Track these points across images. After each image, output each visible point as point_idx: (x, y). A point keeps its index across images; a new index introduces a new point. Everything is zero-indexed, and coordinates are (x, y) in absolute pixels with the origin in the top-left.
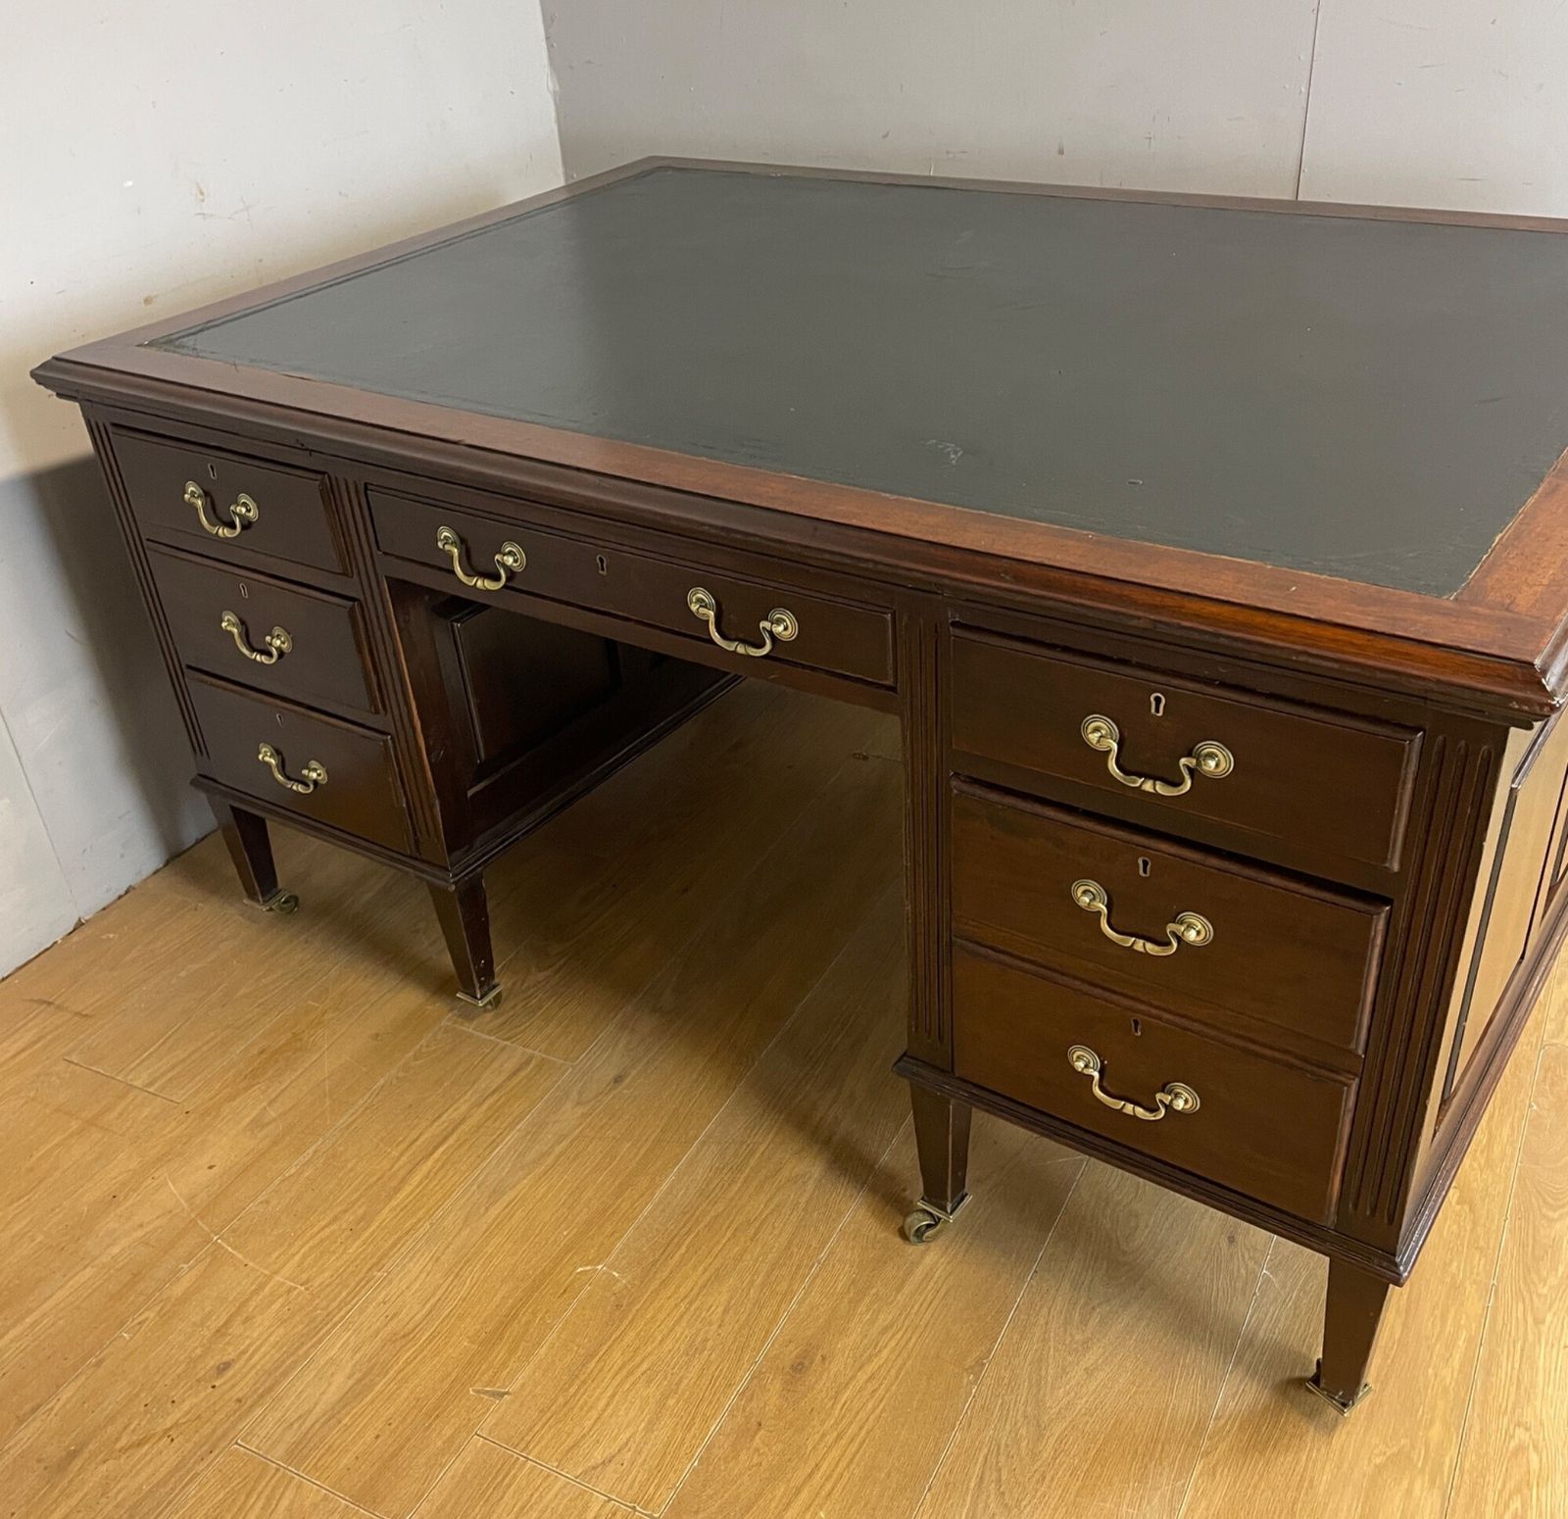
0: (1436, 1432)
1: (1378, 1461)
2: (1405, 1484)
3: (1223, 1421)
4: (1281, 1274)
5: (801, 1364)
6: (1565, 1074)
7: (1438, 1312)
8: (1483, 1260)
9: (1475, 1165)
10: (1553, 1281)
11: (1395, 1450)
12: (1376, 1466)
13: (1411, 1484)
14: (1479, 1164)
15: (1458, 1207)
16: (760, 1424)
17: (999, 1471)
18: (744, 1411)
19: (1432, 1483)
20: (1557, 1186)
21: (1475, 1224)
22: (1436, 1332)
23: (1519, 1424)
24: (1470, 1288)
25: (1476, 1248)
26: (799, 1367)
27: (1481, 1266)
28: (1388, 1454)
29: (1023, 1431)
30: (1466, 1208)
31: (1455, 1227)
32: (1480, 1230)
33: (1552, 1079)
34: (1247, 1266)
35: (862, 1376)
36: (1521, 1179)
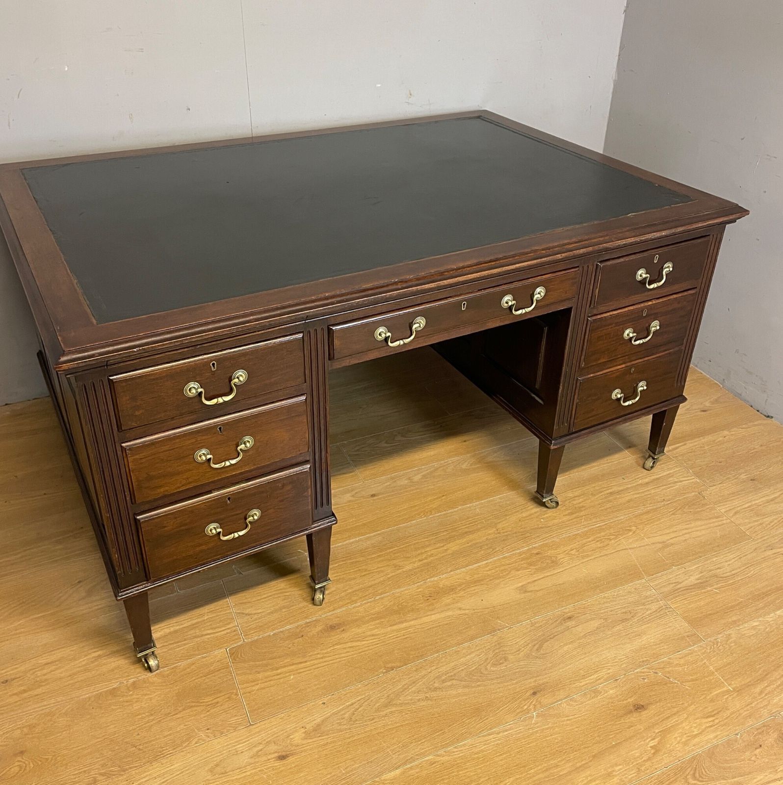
3: (456, 750)
4: (540, 719)
5: (335, 627)
7: (589, 778)
8: (635, 774)
9: (678, 739)
15: (650, 749)
16: (302, 636)
17: (361, 706)
18: (302, 629)
20: (708, 772)
21: (649, 759)
25: (637, 768)
26: (332, 628)
27: (631, 776)
29: (382, 700)
30: (653, 751)
32: (648, 764)
33: (763, 731)
34: (529, 706)
35: (349, 644)
36: (694, 758)
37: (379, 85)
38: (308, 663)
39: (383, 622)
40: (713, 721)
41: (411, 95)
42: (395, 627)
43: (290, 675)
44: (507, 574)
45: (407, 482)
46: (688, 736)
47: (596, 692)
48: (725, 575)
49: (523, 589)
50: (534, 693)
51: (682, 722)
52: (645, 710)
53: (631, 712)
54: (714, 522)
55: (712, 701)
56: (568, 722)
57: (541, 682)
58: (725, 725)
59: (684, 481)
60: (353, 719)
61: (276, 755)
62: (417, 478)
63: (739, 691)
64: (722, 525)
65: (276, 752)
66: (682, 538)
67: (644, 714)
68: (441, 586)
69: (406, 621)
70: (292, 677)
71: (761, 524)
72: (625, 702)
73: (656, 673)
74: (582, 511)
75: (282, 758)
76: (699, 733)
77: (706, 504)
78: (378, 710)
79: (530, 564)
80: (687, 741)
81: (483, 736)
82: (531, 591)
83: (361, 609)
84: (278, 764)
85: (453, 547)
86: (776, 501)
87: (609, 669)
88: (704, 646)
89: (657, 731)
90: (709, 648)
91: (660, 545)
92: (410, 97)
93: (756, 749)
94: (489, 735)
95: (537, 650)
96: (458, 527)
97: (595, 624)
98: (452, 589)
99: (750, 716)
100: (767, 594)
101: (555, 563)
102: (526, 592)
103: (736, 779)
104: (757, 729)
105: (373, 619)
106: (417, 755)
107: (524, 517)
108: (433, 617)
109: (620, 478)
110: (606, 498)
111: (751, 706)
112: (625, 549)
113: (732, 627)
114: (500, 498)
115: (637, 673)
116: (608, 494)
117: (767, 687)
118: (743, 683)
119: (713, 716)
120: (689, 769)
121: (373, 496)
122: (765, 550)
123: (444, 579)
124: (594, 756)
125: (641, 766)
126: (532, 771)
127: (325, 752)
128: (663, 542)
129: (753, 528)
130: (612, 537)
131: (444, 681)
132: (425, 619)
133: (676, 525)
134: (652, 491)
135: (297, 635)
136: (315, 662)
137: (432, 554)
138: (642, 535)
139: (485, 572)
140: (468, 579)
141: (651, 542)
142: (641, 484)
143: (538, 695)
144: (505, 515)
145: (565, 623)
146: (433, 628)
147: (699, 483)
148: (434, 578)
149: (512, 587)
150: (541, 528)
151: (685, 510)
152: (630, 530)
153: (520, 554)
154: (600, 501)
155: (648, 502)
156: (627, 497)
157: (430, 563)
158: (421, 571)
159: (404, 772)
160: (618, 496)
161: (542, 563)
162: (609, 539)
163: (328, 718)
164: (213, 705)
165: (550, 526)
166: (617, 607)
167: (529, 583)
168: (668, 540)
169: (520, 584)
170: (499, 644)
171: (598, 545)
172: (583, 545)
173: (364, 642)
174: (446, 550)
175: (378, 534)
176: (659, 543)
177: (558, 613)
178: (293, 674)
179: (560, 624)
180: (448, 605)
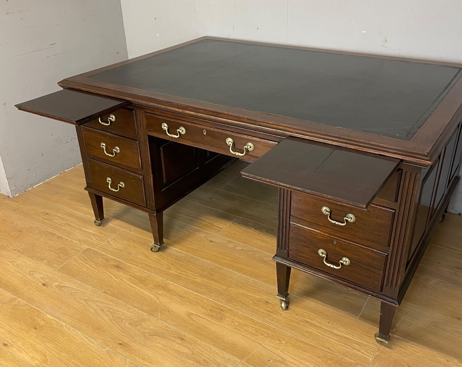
1: (48, 356)
4: (106, 352)
11: (48, 361)
12: (47, 356)
13: (39, 361)
26: (118, 267)
28: (48, 359)
29: (87, 298)
34: (111, 345)
35: (111, 276)
37: (364, 32)
38: (94, 270)
39: (132, 279)
42: (131, 284)
43: (85, 268)
44: (195, 305)
45: (233, 246)
49: (189, 315)
50: (120, 344)
56: (110, 363)
57: (129, 344)
60: (72, 294)
61: (44, 282)
62: (237, 248)
65: (45, 282)
68: (168, 286)
70: (84, 269)
74: (276, 314)
75: (44, 285)
78: (80, 299)
79: (211, 310)
81: (84, 336)
82: (191, 318)
83: (134, 270)
84: (40, 285)
85: (199, 280)
91: (280, 359)
92: (385, 43)
94: (86, 338)
95: (150, 335)
96: (215, 275)
97: (186, 351)
98: (169, 291)
101: (221, 319)
102: (189, 316)
105: (131, 276)
106: (63, 320)
107: (246, 295)
108: (146, 292)
109: (328, 321)
110: (300, 321)
112: (259, 344)
114: (253, 281)
116: (305, 320)
121: (211, 241)
123: (173, 285)
126: (73, 360)
127: (51, 294)
128: (285, 360)
130: (266, 335)
131: (109, 311)
132: (143, 291)
133: (308, 361)
134: (332, 340)
135: (107, 260)
136: (96, 271)
137: (188, 275)
138: (281, 348)
139: (190, 297)
140: (181, 293)
141: (278, 354)
142: (332, 332)
143: (120, 346)
144: (241, 288)
145: (177, 338)
146: (139, 295)
147: (368, 361)
148: (171, 283)
149: (188, 310)
150: (245, 304)
151: (329, 362)
152: (280, 341)
153: (215, 304)
154: (295, 319)
155: (318, 341)
156: (311, 329)
157: (181, 277)
158: (173, 276)
159: (52, 320)
160: (308, 326)
161: (216, 314)
162: (263, 335)
163: (69, 287)
164: (60, 257)
165: (248, 307)
166: (206, 356)
167: (196, 315)
168: (290, 362)
169: (192, 312)
170: (144, 320)
171: (253, 331)
172: (247, 325)
173: (116, 279)
174: (195, 278)
175: (186, 254)
176: (282, 358)
177: (183, 334)
178: (86, 269)
179: (175, 337)
180: (158, 294)
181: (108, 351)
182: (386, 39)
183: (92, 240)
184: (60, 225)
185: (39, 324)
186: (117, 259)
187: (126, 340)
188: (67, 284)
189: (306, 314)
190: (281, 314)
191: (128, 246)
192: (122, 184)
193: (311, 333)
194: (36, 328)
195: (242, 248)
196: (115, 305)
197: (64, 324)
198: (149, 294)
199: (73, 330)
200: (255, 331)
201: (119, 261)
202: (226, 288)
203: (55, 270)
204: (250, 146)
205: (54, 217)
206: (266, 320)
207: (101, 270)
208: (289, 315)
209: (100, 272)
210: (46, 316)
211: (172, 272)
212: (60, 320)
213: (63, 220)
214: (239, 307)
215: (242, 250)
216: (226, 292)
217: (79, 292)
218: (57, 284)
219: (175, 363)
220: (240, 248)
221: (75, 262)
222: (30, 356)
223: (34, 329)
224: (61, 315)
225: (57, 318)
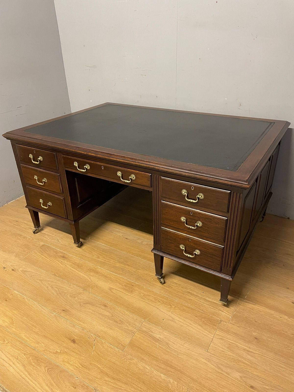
0: (14, 330)
1: (14, 320)
2: (8, 322)
4: (53, 316)
6: (85, 391)
8: (42, 350)
9: (65, 358)
10: (32, 361)
11: (14, 323)
12: (13, 319)
13: (8, 323)
14: (64, 359)
15: (56, 351)
19: (7, 326)
21: (51, 352)
22: (31, 336)
23: (8, 342)
24: (37, 345)
25: (45, 350)
26: (63, 257)
27: (41, 349)
29: (42, 279)
30: (55, 352)
31: (51, 348)
32: (48, 352)
33: (84, 387)
34: (57, 311)
35: (59, 263)
36: (58, 366)
37: (226, 99)
38: (48, 259)
39: (73, 265)
40: (80, 367)
41: (241, 105)
42: (72, 269)
44: (115, 282)
45: (140, 242)
46: (68, 361)
47: (74, 326)
48: (171, 347)
49: (111, 289)
50: (64, 310)
51: (73, 357)
52: (74, 343)
53: (70, 339)
54: (205, 332)
55: (91, 364)
56: (56, 324)
57: (70, 310)
58: (80, 372)
59: (224, 313)
60: (32, 276)
61: (13, 268)
63: (102, 372)
64: (206, 336)
65: (14, 268)
66: (182, 324)
67: (72, 344)
68: (97, 270)
69: (76, 269)
70: (40, 258)
71: (223, 351)
72: (74, 336)
73: (94, 341)
74: (169, 288)
75: (13, 270)
76: (71, 364)
77: (215, 326)
78: (37, 279)
79: (125, 286)
80: (65, 361)
81: (39, 305)
83: (75, 259)
84: (10, 270)
85: (118, 265)
86: (250, 353)
87: (87, 326)
88: (120, 352)
89: (65, 350)
90: (120, 354)
91: (171, 319)
92: (240, 106)
93: (73, 387)
94: (41, 306)
95: (84, 303)
96: (128, 262)
97: (107, 314)
98: (97, 273)
99: (90, 380)
100: (171, 367)
101: (132, 292)
102: (110, 290)
103: (54, 383)
104: (84, 385)
105: (72, 263)
106: (25, 294)
107: (149, 275)
108: (82, 274)
109: (203, 291)
110: (184, 292)
111: (96, 379)
112: (157, 308)
113: (139, 359)
115: (91, 335)
116: (188, 291)
117: (111, 382)
118: (107, 372)
119: (82, 366)
120: (51, 366)
121: (126, 239)
122: (204, 358)
123: (100, 269)
124: (44, 336)
125: (46, 351)
126: (31, 322)
127: (18, 276)
128: (174, 319)
129: (216, 349)
130: (162, 302)
131: (56, 288)
132: (80, 273)
133: (189, 320)
134: (205, 305)
135: (56, 252)
136: (49, 260)
137: (110, 262)
138: (172, 311)
139: (112, 277)
140: (105, 274)
141: (170, 315)
142: (206, 299)
143: (63, 311)
144: (146, 270)
145: (102, 306)
146: (77, 276)
147: (229, 318)
148: (99, 267)
149: (110, 286)
150: (148, 281)
151: (203, 319)
152: (171, 306)
153: (128, 281)
154: (181, 291)
155: (196, 306)
156: (192, 298)
157: (106, 263)
158: (100, 263)
159: (18, 294)
160: (189, 295)
161: (129, 288)
162: (159, 302)
163: (30, 271)
164: (24, 251)
165: (150, 283)
166: (121, 317)
167: (115, 289)
168: (177, 320)
169: (113, 287)
170: (80, 293)
171: (153, 300)
172: (149, 296)
173: (62, 266)
174: (115, 264)
175: (110, 248)
176: (172, 318)
177: (106, 302)
178: (42, 258)
179: (101, 305)
180: (90, 275)
181: (55, 315)
182: (240, 104)
183: (46, 239)
184: (26, 229)
185: (9, 297)
186: (63, 252)
187: (68, 308)
188: (29, 270)
189: (188, 287)
190: (172, 287)
191: (71, 242)
192: (50, 204)
193: (191, 300)
194: (6, 300)
195: (147, 243)
196: (61, 283)
197: (26, 297)
198: (84, 275)
199: (32, 301)
200: (154, 299)
201: (64, 253)
202: (136, 270)
203: (21, 260)
204: (133, 177)
205: (21, 224)
206: (162, 291)
207: (52, 259)
208: (178, 288)
209: (51, 261)
210: (14, 292)
211: (100, 260)
212: (23, 295)
213: (28, 225)
214: (144, 283)
215: (147, 244)
216: (136, 273)
217: (37, 275)
218: (21, 269)
219: (100, 323)
220: (146, 243)
221: (35, 254)
222: (2, 320)
223: (5, 301)
224: (23, 291)
225: (21, 293)
